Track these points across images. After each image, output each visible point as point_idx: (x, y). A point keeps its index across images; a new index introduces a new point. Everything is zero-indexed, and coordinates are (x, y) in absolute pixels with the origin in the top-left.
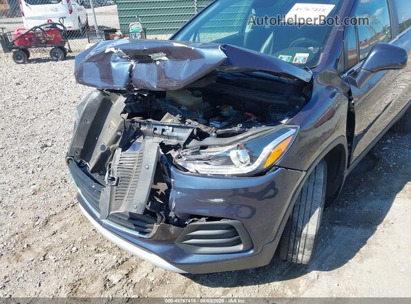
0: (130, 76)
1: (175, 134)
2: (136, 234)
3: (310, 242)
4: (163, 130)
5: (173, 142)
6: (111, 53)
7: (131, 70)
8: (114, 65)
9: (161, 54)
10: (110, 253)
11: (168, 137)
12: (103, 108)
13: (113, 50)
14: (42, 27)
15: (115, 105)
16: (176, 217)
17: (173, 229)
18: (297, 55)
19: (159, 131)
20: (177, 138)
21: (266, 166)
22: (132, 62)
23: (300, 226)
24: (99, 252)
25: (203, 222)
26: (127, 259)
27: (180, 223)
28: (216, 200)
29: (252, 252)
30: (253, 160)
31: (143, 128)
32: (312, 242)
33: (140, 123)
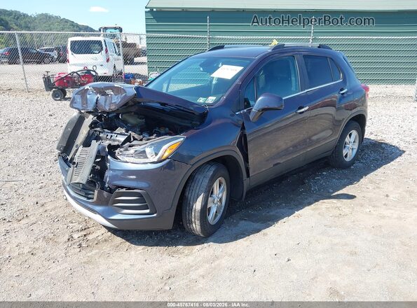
0: (97, 103)
1: (117, 138)
2: (85, 199)
3: (198, 214)
4: (111, 136)
5: (116, 143)
6: (88, 89)
7: (97, 100)
8: (88, 96)
9: (110, 91)
10: (79, 224)
11: (114, 140)
12: (80, 120)
13: (88, 87)
14: (79, 73)
15: (86, 120)
16: (109, 187)
17: (105, 194)
18: (210, 98)
19: (109, 137)
20: (118, 141)
21: (164, 157)
22: (98, 95)
23: (191, 203)
24: (72, 223)
25: (124, 190)
26: (88, 228)
27: (111, 191)
28: (131, 177)
29: (155, 215)
30: (156, 154)
31: (101, 135)
32: (199, 214)
33: (100, 132)
